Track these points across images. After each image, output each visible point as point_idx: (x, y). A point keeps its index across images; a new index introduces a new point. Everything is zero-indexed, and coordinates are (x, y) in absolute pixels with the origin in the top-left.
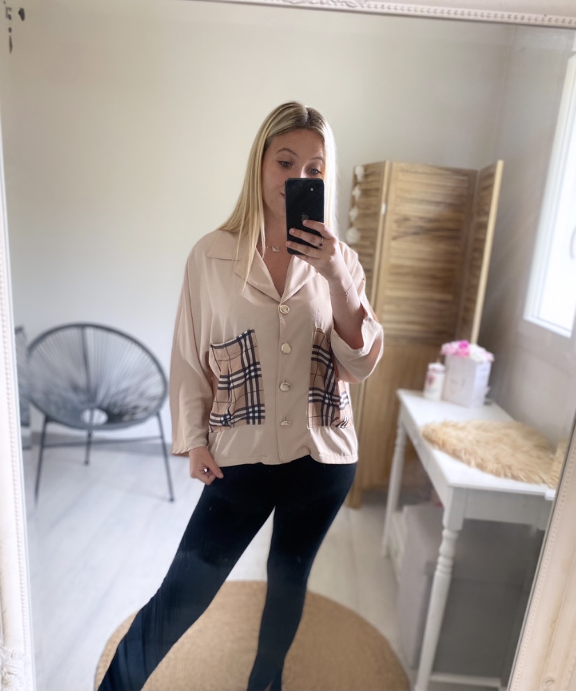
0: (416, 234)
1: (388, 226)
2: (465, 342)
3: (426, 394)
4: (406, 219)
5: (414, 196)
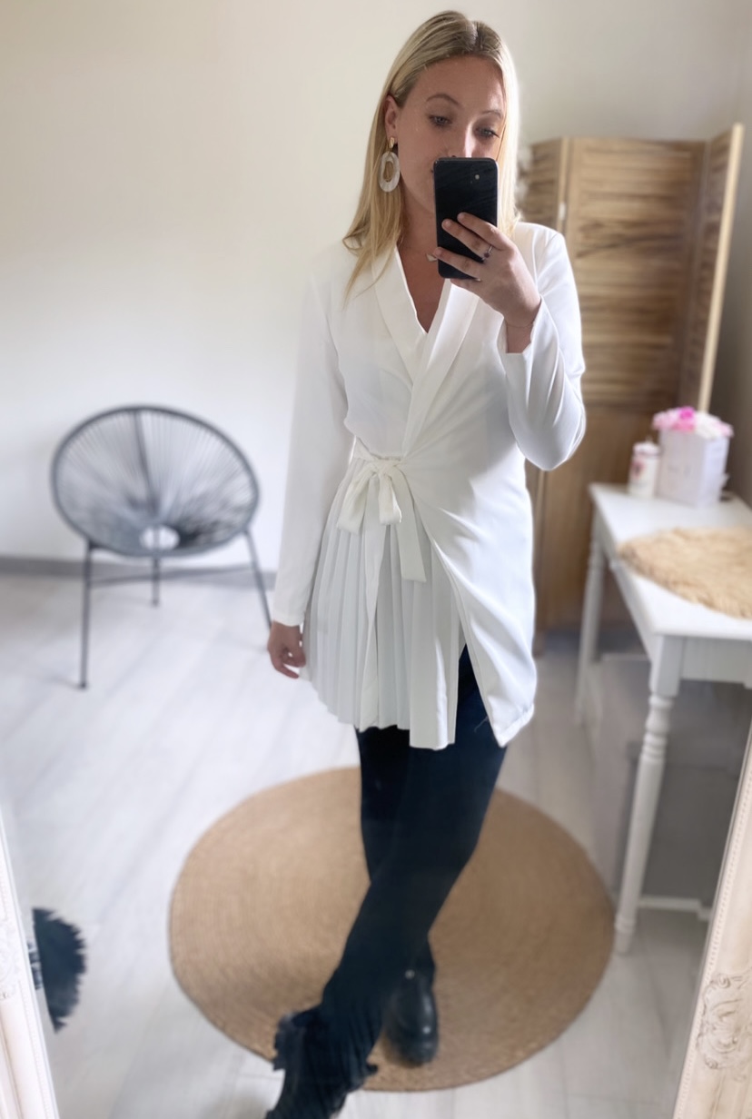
0: (612, 246)
2: (689, 409)
3: (633, 489)
4: (597, 225)
5: (607, 189)
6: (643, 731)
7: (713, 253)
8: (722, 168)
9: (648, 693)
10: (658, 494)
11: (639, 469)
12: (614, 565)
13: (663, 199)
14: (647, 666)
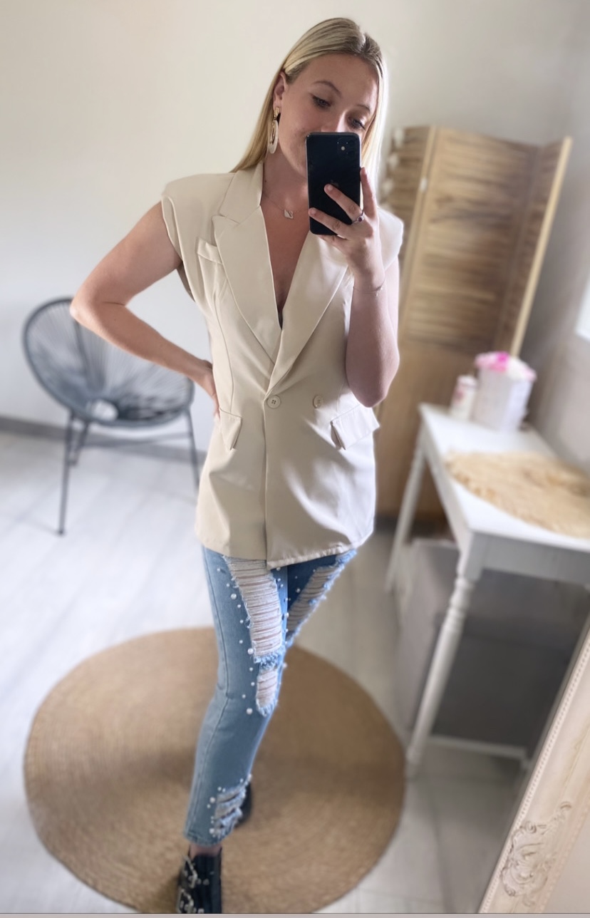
0: (458, 218)
1: (427, 206)
2: (503, 354)
3: (454, 412)
4: (445, 200)
6: (446, 605)
7: (536, 234)
8: (551, 170)
9: (453, 575)
10: (473, 418)
11: (460, 396)
12: (435, 470)
13: (502, 186)
14: (455, 555)
